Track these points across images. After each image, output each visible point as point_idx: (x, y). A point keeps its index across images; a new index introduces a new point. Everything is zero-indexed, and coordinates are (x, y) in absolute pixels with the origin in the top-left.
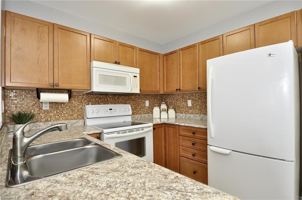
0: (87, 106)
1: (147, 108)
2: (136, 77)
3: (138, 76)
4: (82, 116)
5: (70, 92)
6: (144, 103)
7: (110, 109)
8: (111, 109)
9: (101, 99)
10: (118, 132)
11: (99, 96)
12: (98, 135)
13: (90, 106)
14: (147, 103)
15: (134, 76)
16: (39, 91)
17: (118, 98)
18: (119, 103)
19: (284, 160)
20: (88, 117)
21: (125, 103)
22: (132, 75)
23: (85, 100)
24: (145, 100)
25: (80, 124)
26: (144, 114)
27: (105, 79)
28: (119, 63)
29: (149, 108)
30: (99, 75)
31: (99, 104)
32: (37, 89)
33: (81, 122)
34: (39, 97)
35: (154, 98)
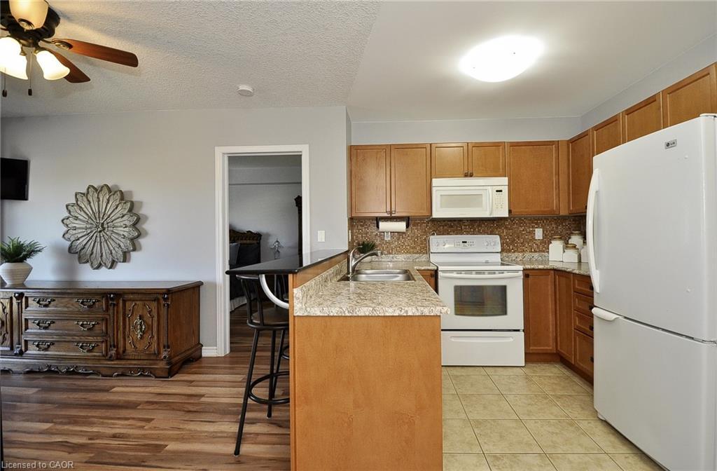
0: (431, 237)
1: (538, 242)
2: (501, 191)
3: (505, 190)
4: (425, 249)
5: (408, 220)
6: (533, 233)
7: (463, 242)
8: (466, 242)
9: (452, 227)
10: (459, 272)
11: (449, 223)
12: (433, 272)
13: (436, 236)
14: (539, 234)
15: (497, 191)
16: (378, 220)
17: (479, 226)
18: (481, 233)
19: (692, 338)
20: (432, 251)
21: (492, 233)
22: (491, 191)
23: (430, 228)
24: (533, 227)
25: (423, 260)
26: (532, 252)
27: (451, 200)
28: (471, 176)
29: (542, 242)
30: (441, 195)
31: (448, 234)
32: (377, 218)
33: (424, 258)
34: (378, 227)
35: (556, 224)
